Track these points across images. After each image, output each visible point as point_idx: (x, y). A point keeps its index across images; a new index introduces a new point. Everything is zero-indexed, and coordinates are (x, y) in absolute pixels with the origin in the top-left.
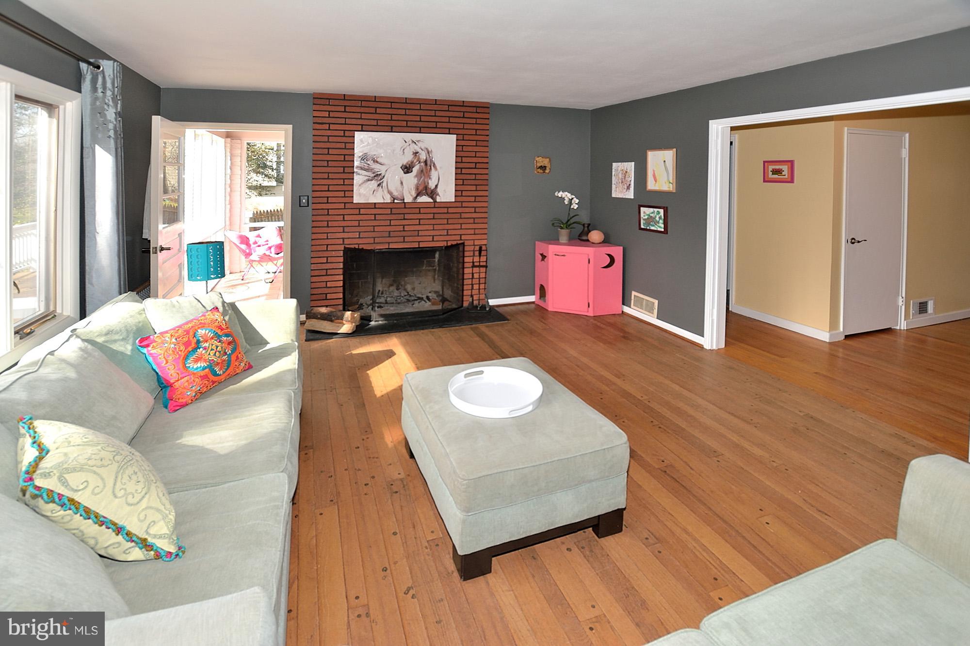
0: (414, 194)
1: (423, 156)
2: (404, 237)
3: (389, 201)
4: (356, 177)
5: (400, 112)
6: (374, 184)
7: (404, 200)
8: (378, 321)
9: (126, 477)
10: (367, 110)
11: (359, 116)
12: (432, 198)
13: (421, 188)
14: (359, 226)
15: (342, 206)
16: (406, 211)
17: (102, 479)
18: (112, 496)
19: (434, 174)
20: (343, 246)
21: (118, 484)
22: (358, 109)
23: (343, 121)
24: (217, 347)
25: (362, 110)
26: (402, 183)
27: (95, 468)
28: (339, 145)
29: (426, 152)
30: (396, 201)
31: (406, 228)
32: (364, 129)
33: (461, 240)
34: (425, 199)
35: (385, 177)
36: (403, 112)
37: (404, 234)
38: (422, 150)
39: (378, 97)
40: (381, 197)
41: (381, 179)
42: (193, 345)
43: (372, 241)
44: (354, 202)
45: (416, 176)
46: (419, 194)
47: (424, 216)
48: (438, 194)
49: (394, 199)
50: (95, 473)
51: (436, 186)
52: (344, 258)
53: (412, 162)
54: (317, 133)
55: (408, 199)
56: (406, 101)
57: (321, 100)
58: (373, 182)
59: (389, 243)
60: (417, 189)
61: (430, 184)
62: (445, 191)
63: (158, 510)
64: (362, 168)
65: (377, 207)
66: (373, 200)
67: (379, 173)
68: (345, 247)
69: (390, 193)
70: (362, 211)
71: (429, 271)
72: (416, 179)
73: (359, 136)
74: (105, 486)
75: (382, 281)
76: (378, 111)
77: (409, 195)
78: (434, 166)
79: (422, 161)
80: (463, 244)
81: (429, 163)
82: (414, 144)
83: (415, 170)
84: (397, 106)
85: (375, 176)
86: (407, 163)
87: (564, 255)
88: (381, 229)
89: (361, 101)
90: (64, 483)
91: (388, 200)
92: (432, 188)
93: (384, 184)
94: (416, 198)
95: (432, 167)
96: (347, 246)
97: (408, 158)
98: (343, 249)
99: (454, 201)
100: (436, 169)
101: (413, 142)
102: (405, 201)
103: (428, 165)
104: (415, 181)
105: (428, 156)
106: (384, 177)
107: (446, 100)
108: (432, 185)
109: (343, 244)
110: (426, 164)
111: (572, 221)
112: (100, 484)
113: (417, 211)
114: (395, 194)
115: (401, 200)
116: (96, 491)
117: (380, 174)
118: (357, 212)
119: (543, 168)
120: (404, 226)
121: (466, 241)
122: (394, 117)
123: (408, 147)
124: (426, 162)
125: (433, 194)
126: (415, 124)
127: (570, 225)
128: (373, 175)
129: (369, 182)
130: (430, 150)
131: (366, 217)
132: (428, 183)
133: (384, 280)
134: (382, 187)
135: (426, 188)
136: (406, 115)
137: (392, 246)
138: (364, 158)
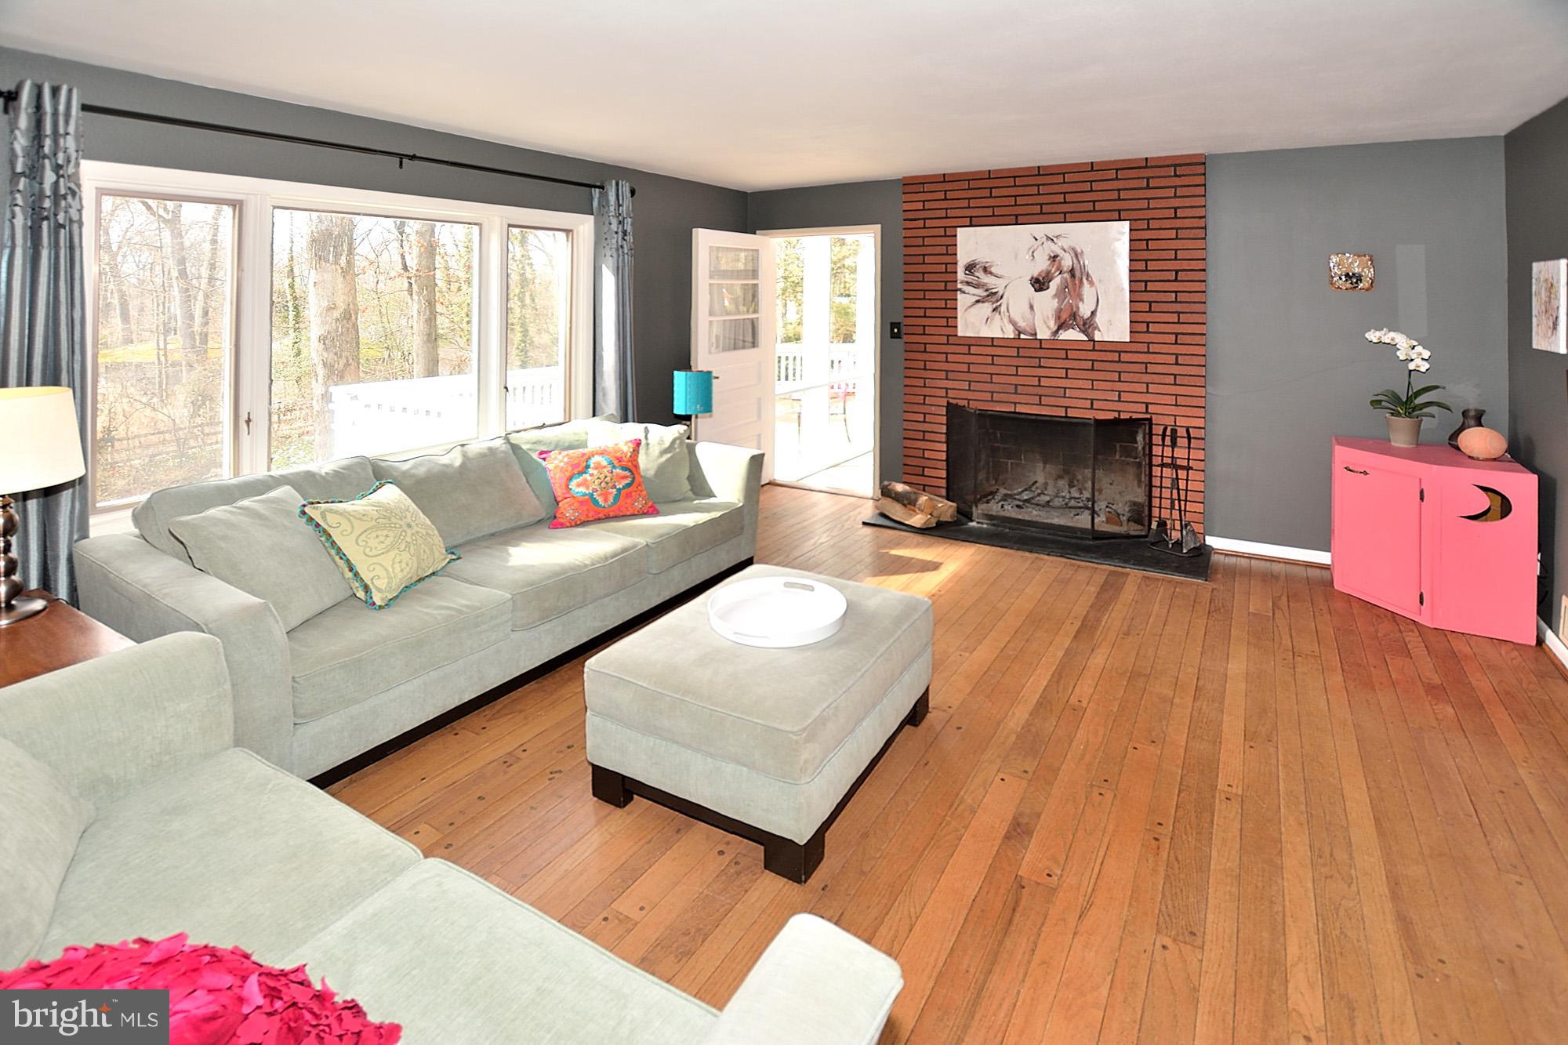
0: (1053, 327)
1: (1067, 262)
2: (1040, 396)
3: (1012, 336)
4: (960, 296)
5: (1028, 191)
6: (987, 308)
7: (1036, 334)
8: (982, 523)
9: (374, 534)
10: (978, 193)
11: (965, 203)
12: (1084, 332)
13: (1064, 316)
14: (968, 372)
15: (944, 339)
16: (1041, 353)
17: (353, 527)
18: (354, 542)
19: (1087, 291)
20: (946, 400)
21: (364, 536)
22: (964, 194)
23: (943, 213)
24: (606, 477)
25: (971, 194)
26: (1032, 307)
27: (351, 518)
28: (938, 250)
29: (1073, 255)
30: (1022, 336)
31: (1044, 382)
32: (973, 223)
33: (1147, 412)
34: (1072, 335)
35: (1004, 297)
36: (1034, 190)
37: (1040, 391)
38: (1065, 251)
39: (995, 171)
40: (998, 329)
41: (997, 301)
42: (580, 469)
43: (988, 396)
44: (959, 335)
45: (1055, 296)
46: (1061, 326)
47: (1075, 365)
48: (1097, 328)
49: (1020, 333)
50: (349, 520)
51: (1093, 313)
52: (947, 419)
53: (1048, 273)
54: (909, 233)
55: (1044, 334)
56: (1039, 171)
57: (913, 185)
58: (986, 304)
59: (1015, 403)
60: (1058, 317)
61: (1081, 309)
62: (1110, 321)
63: (386, 570)
64: (968, 283)
65: (995, 344)
66: (986, 332)
67: (994, 291)
68: (948, 403)
69: (1013, 323)
70: (973, 350)
71: (1128, 464)
72: (1057, 300)
73: (964, 235)
74: (351, 533)
75: (1044, 468)
76: (995, 192)
77: (1045, 327)
78: (1087, 279)
79: (1065, 269)
80: (1150, 420)
81: (1078, 274)
82: (1050, 242)
83: (1054, 284)
84: (1025, 181)
85: (988, 296)
86: (1039, 275)
87: (1365, 473)
88: (1003, 379)
89: (969, 180)
90: (324, 517)
91: (1010, 333)
92: (1086, 317)
93: (1003, 309)
94: (1057, 332)
95: (1084, 280)
96: (951, 401)
97: (1041, 265)
98: (945, 404)
99: (1128, 340)
100: (1091, 283)
101: (1048, 238)
102: (1038, 337)
103: (1076, 277)
104: (1055, 303)
105: (1075, 261)
106: (1002, 297)
107: (1110, 161)
108: (1085, 310)
109: (946, 397)
110: (1073, 276)
111: (1419, 400)
112: (349, 530)
113: (1063, 354)
114: (1022, 324)
115: (1032, 335)
116: (345, 533)
117: (996, 293)
118: (965, 349)
119: (1353, 278)
120: (1040, 377)
121: (1153, 416)
122: (1020, 200)
123: (1040, 247)
124: (1072, 272)
125: (1087, 326)
126: (1056, 208)
127: (1414, 409)
128: (985, 294)
129: (980, 305)
130: (1079, 251)
131: (980, 359)
132: (1078, 308)
133: (1047, 466)
134: (1000, 313)
135: (1074, 315)
136: (1039, 194)
137: (1020, 409)
138: (970, 268)
